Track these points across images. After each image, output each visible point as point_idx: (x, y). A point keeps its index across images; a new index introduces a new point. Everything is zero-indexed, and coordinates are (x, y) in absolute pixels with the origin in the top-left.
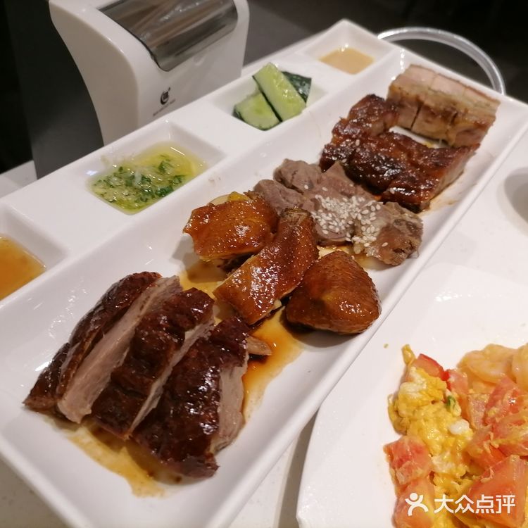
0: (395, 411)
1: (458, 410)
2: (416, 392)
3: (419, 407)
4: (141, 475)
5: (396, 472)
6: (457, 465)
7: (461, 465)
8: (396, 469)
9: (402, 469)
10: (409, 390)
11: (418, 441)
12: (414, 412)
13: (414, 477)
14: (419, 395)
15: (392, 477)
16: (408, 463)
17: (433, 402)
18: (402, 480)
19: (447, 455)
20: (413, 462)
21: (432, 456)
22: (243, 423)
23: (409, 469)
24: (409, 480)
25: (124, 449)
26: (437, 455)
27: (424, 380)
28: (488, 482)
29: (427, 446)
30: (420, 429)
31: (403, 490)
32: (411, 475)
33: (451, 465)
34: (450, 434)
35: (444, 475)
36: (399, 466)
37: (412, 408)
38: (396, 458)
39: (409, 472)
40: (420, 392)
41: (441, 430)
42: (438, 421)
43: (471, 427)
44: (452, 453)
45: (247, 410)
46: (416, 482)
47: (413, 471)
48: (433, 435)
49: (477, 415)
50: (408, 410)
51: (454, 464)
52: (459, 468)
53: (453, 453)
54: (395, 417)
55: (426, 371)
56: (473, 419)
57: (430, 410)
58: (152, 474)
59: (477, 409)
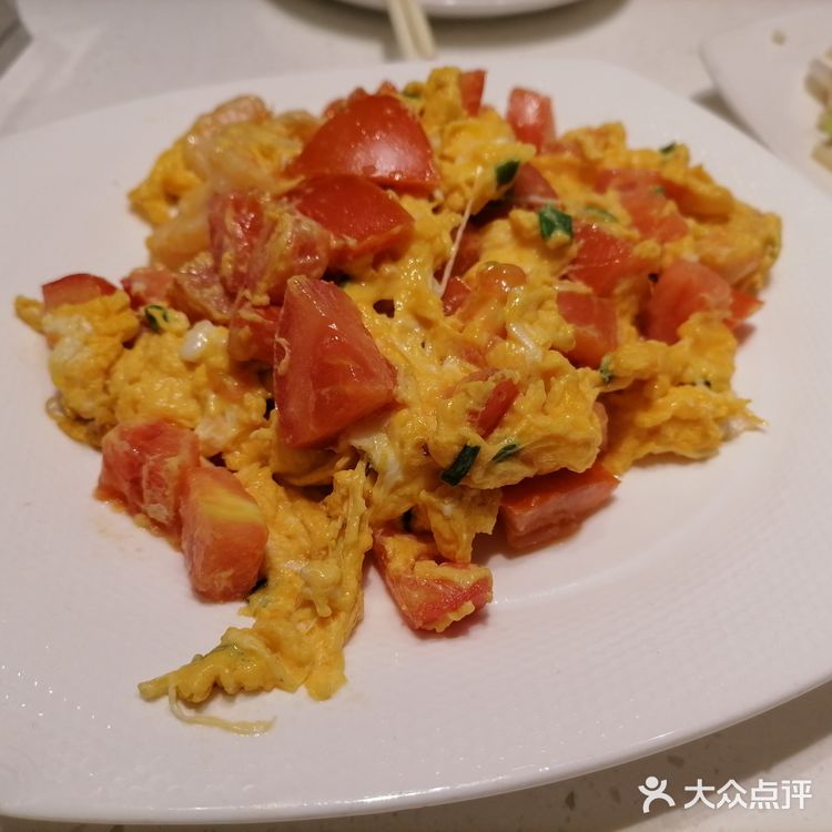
1: (179, 319)
2: (79, 350)
3: (107, 372)
5: (146, 513)
6: (240, 402)
7: (248, 397)
8: (143, 506)
9: (147, 493)
10: (66, 357)
11: (138, 421)
12: (105, 389)
13: (172, 485)
14: (87, 353)
15: (147, 527)
16: (145, 471)
17: (129, 345)
18: (163, 513)
19: (213, 402)
20: (151, 460)
21: (193, 429)
23: (155, 479)
24: (171, 499)
26: (199, 420)
27: (76, 317)
28: (290, 366)
30: (136, 407)
31: (172, 528)
32: (167, 486)
33: (233, 412)
34: (191, 365)
35: (237, 441)
36: (139, 494)
37: (96, 384)
38: (125, 488)
39: (160, 486)
40: (86, 343)
41: (173, 374)
42: (155, 363)
43: (215, 323)
44: (216, 391)
46: (182, 488)
47: (162, 474)
49: (213, 295)
50: (91, 396)
51: (235, 407)
52: (247, 404)
53: (219, 390)
54: (81, 431)
55: (72, 302)
56: (211, 307)
57: (131, 362)
59: (204, 285)
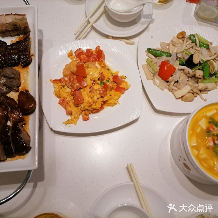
0: (56, 95)
1: (66, 87)
3: (59, 91)
4: (22, 157)
7: (72, 97)
10: (56, 89)
14: (58, 89)
17: (61, 88)
18: (64, 106)
22: (30, 137)
25: (16, 156)
26: (67, 98)
29: (65, 98)
30: (62, 95)
31: (65, 108)
33: (70, 98)
34: (67, 92)
35: (71, 100)
38: (61, 103)
41: (65, 93)
42: (64, 91)
45: (29, 134)
46: (66, 106)
48: (65, 95)
50: (58, 93)
53: (69, 96)
56: (69, 87)
57: (61, 90)
58: (23, 155)
59: (69, 84)
